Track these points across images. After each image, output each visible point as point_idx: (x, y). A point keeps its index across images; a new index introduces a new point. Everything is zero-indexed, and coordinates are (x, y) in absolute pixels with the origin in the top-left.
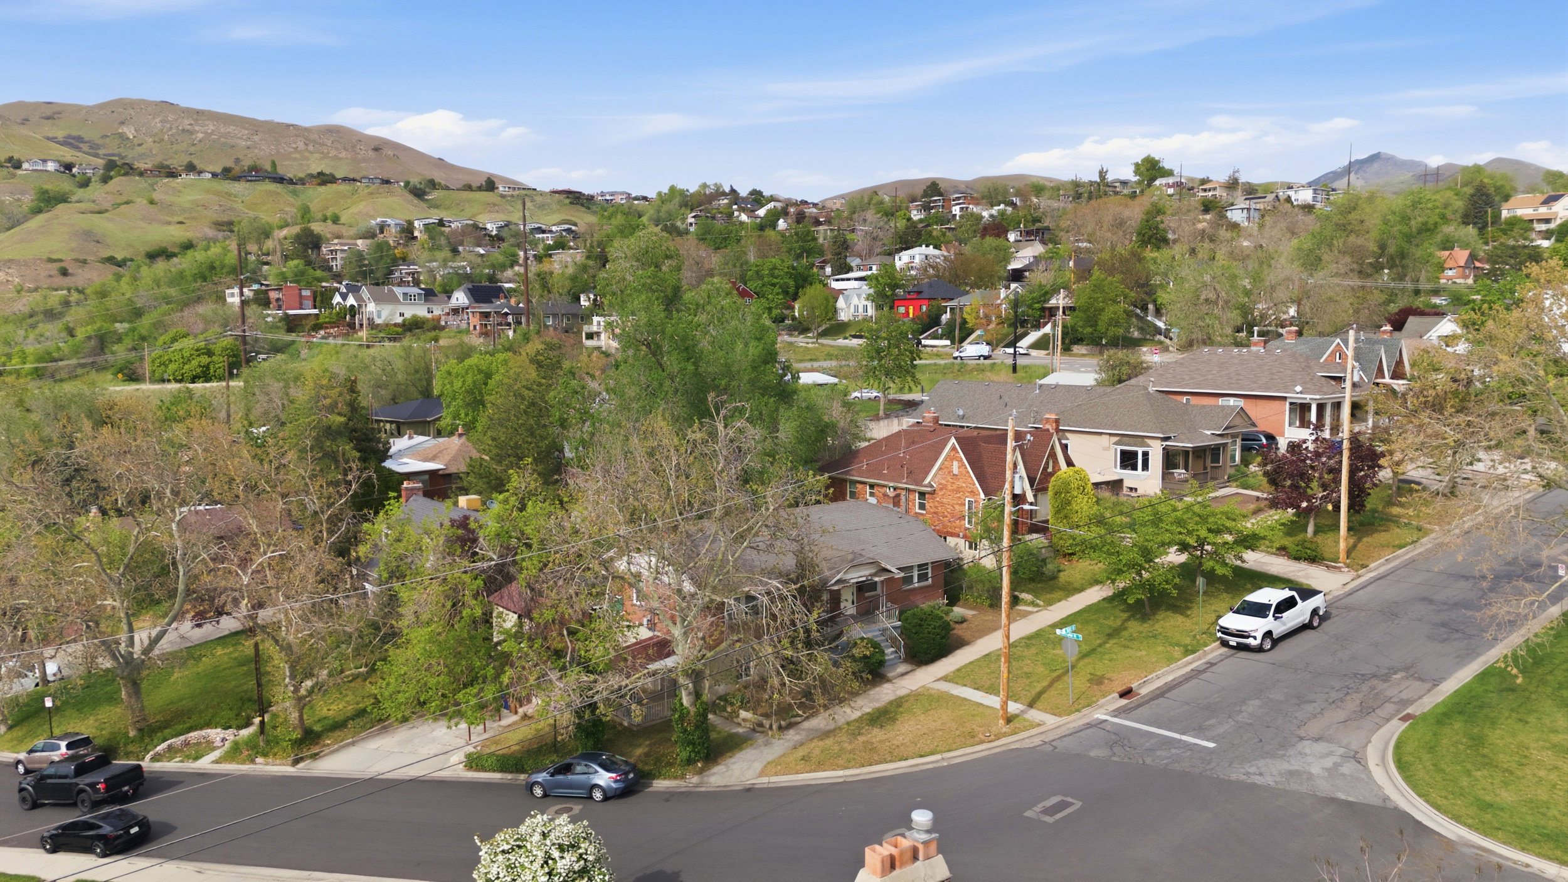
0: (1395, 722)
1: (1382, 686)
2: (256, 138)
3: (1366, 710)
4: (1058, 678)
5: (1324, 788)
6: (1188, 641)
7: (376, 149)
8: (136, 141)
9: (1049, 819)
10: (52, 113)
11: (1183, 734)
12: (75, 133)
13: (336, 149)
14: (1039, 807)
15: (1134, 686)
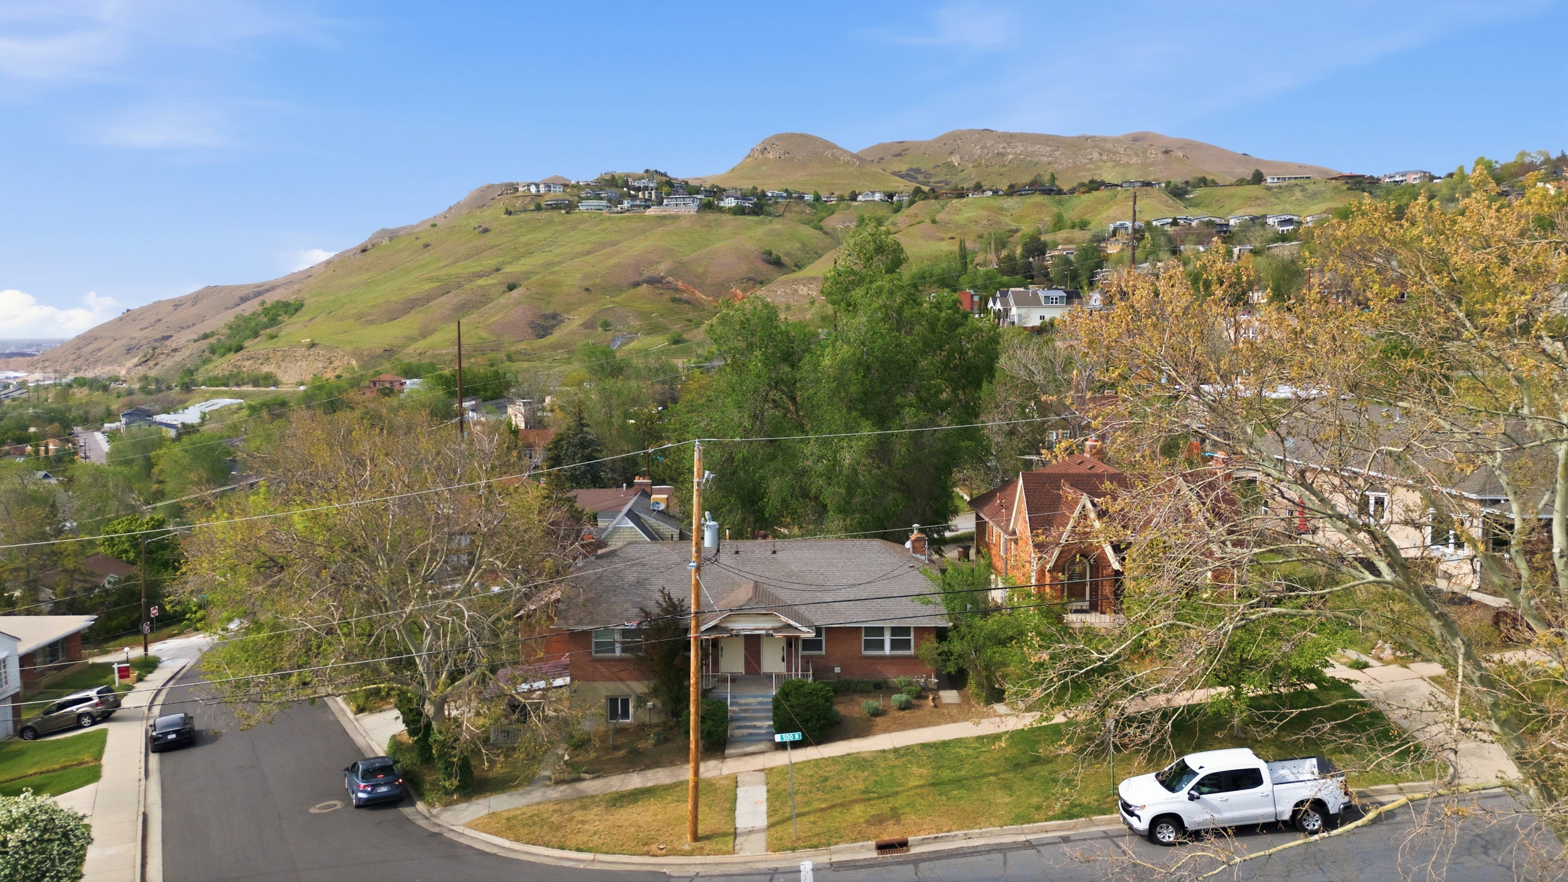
2: (1057, 153)
7: (1166, 152)
8: (960, 168)
10: (900, 150)
12: (915, 166)
13: (1128, 155)
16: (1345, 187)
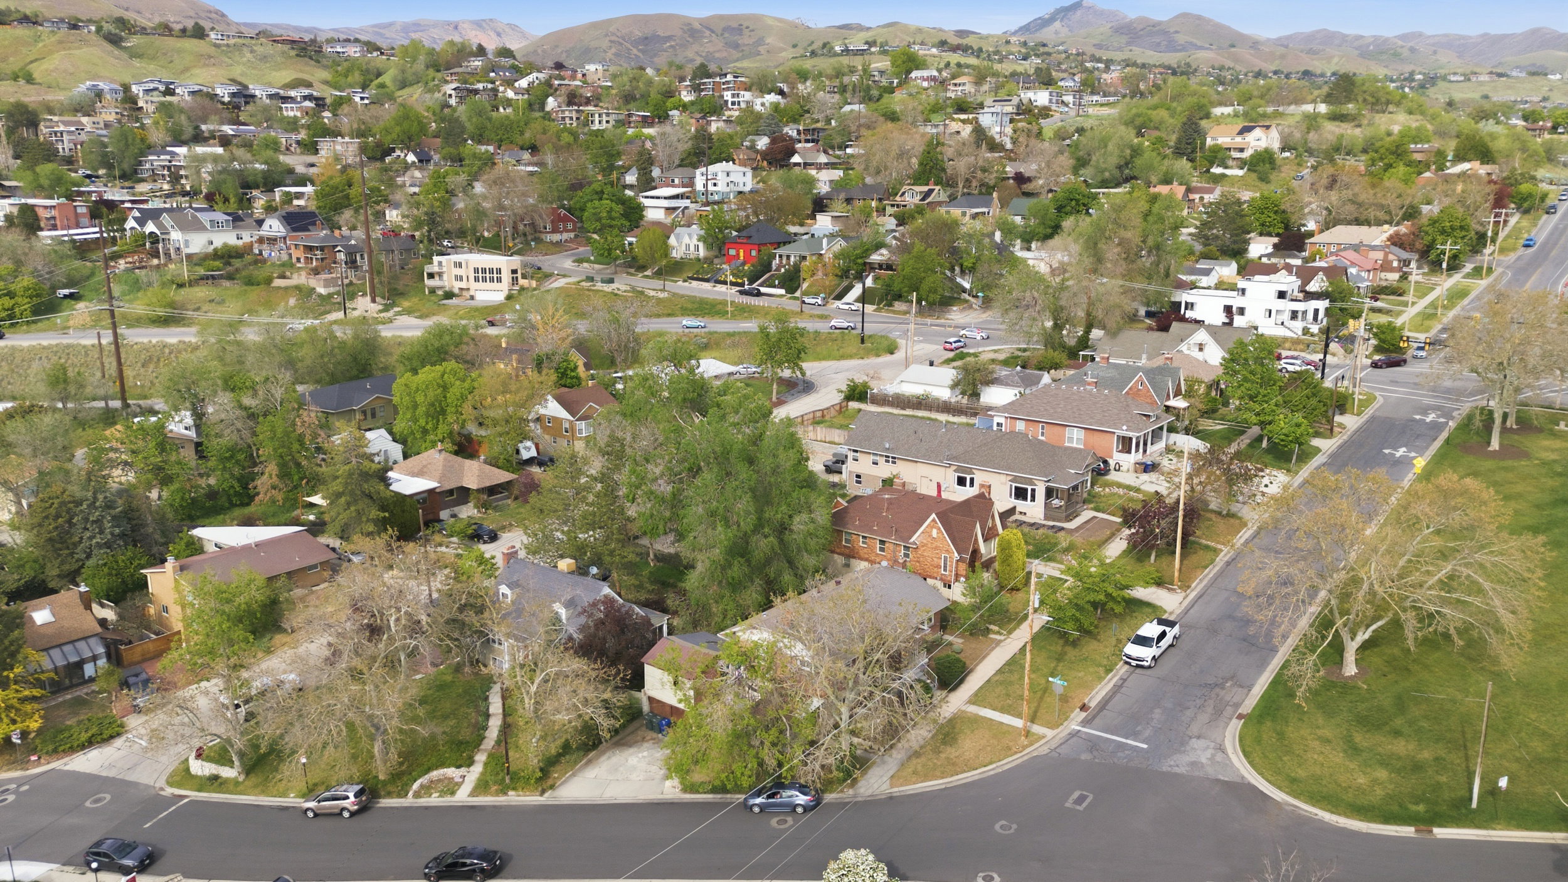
0: (1234, 721)
1: (1222, 693)
3: (1218, 713)
4: (1041, 698)
5: (1211, 771)
6: (1105, 662)
9: (1080, 808)
11: (1127, 738)
14: (1071, 800)
15: (1086, 701)
16: (293, 53)
